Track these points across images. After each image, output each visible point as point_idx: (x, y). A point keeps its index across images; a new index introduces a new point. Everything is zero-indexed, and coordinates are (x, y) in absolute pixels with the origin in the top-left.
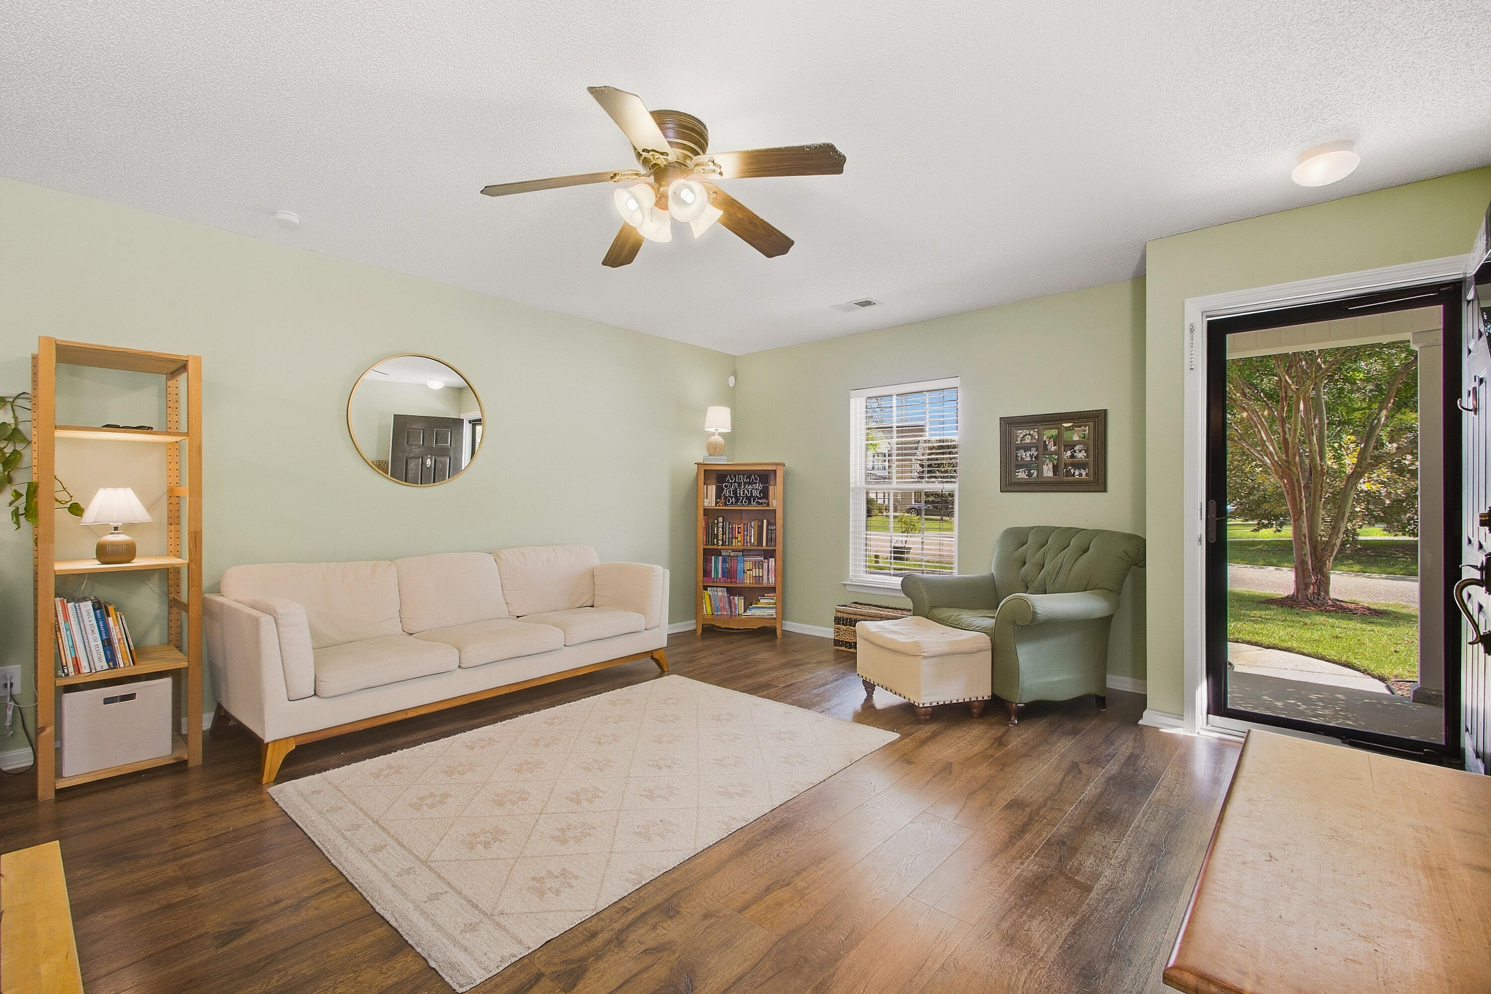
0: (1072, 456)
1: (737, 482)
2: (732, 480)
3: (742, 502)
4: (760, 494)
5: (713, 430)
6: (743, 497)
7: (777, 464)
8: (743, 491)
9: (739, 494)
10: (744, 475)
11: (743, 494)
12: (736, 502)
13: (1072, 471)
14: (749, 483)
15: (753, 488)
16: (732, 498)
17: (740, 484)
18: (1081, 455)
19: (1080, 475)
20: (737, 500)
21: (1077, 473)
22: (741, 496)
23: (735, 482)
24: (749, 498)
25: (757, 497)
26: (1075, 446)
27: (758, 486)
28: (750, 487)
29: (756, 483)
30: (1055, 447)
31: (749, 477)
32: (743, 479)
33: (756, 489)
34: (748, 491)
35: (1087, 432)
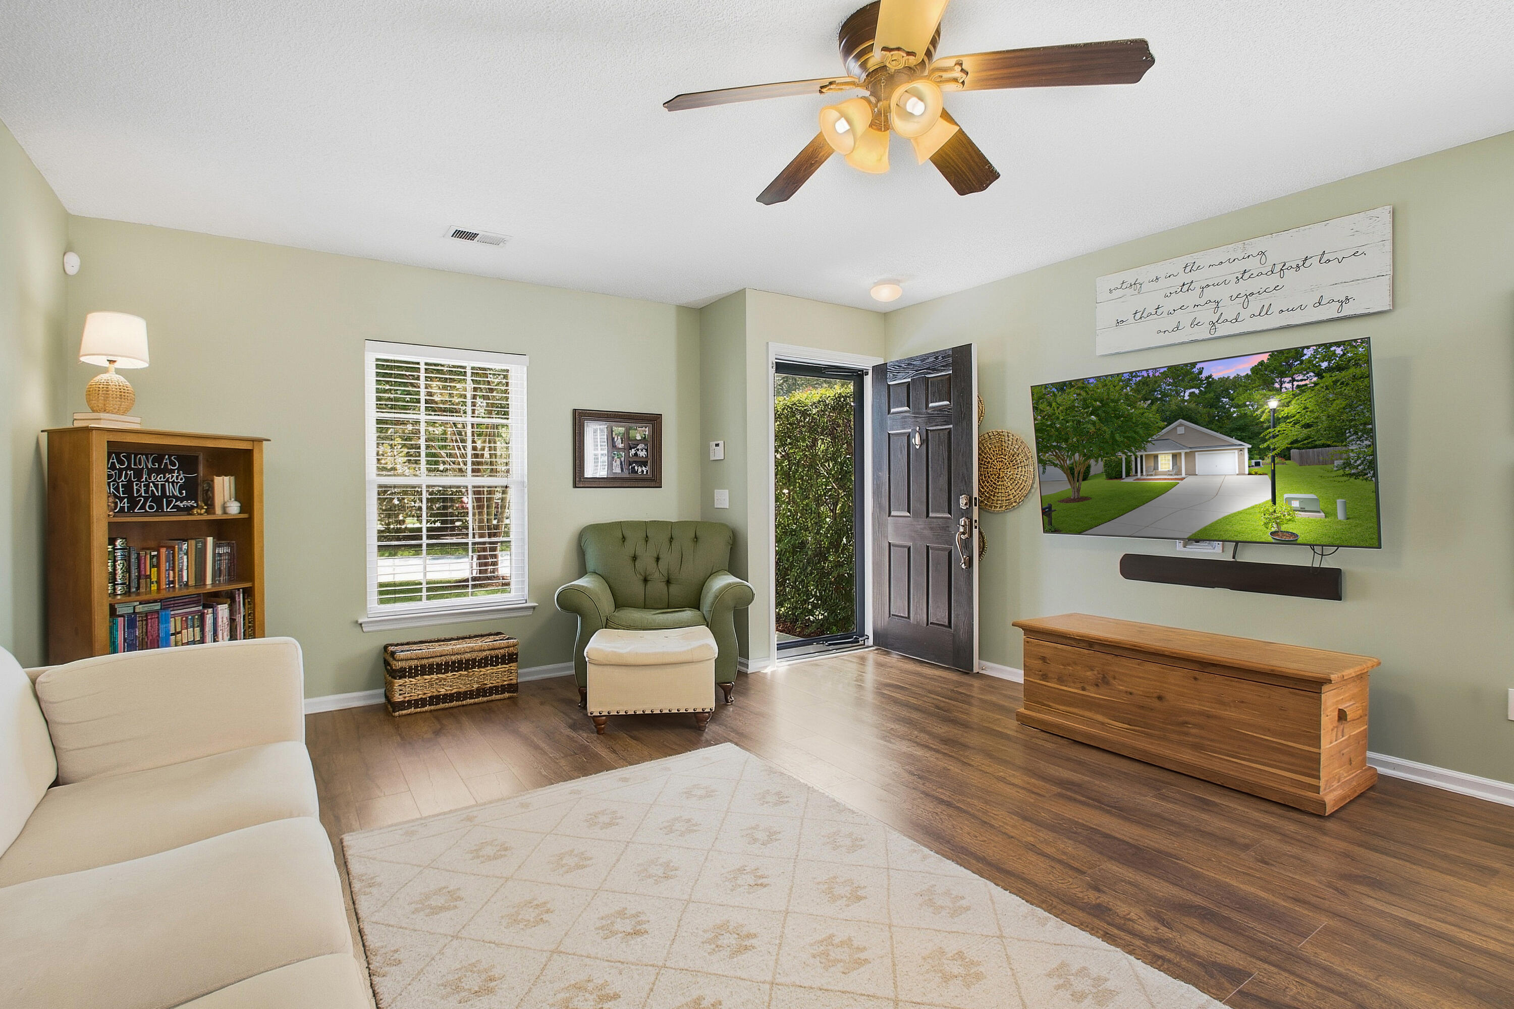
0: (636, 454)
1: (131, 469)
2: (122, 463)
3: (143, 507)
4: (181, 493)
5: (102, 361)
6: (146, 499)
7: (253, 440)
8: (147, 486)
9: (138, 491)
10: (147, 456)
11: (146, 492)
12: (132, 507)
13: (636, 468)
14: (159, 471)
15: (167, 481)
16: (121, 499)
17: (138, 474)
18: (642, 454)
19: (643, 471)
20: (133, 502)
21: (640, 470)
22: (141, 496)
23: (129, 468)
24: (158, 500)
25: (174, 496)
26: (638, 445)
27: (179, 477)
28: (160, 479)
29: (172, 471)
30: (623, 445)
31: (159, 459)
32: (146, 463)
33: (173, 482)
34: (156, 486)
35: (647, 433)
